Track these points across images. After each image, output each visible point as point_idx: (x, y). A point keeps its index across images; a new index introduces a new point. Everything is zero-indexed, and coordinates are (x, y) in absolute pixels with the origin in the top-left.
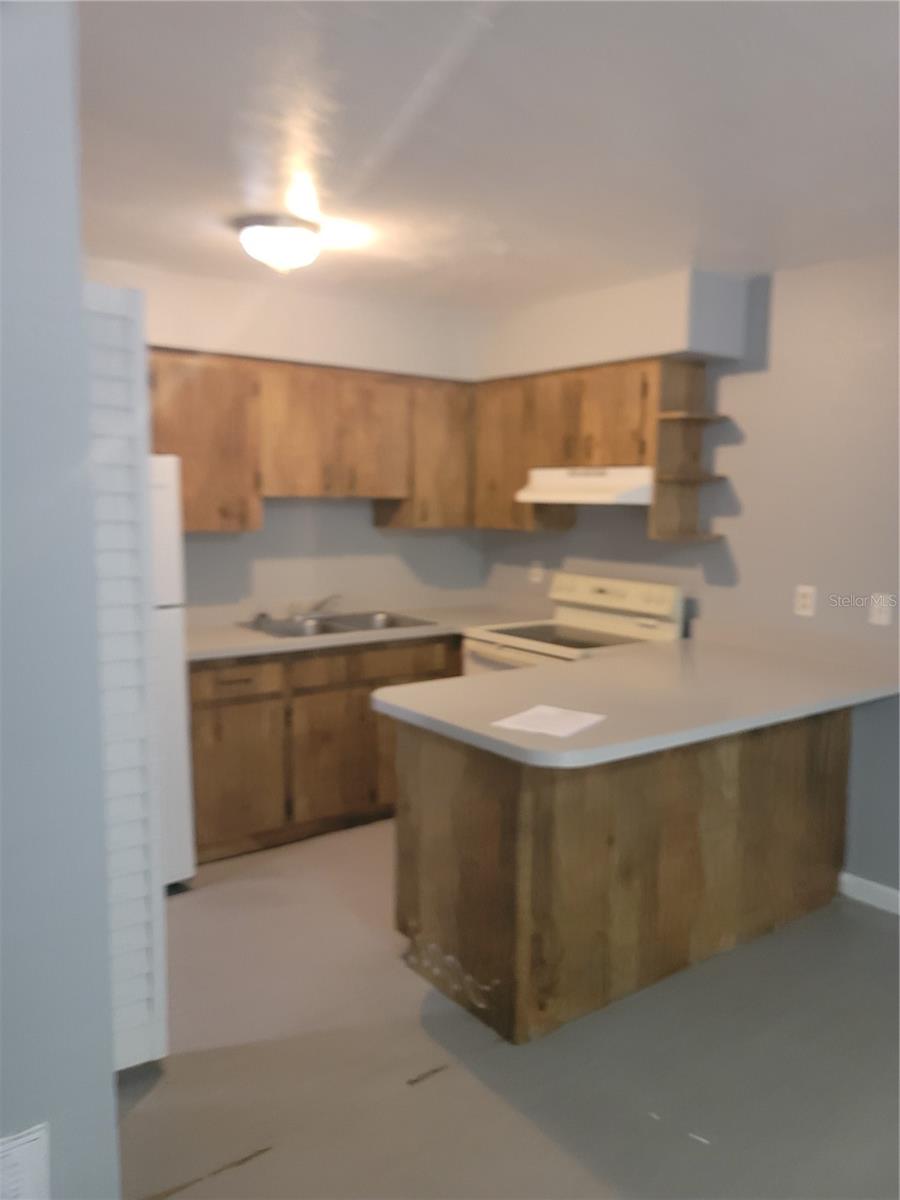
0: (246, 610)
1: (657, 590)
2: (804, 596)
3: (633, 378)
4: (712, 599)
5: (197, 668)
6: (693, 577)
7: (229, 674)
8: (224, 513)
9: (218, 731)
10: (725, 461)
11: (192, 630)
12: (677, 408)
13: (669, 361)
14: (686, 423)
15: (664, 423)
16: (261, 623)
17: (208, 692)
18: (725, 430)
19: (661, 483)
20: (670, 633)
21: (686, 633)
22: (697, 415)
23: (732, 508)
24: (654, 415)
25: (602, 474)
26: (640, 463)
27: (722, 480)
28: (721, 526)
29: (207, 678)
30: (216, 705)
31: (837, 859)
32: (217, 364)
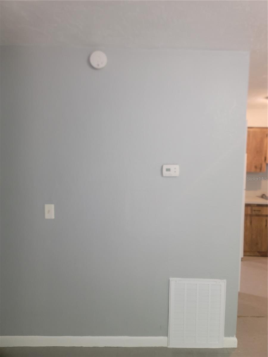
0: (260, 193)
5: (247, 205)
7: (254, 208)
8: (256, 167)
9: (251, 223)
11: (247, 197)
16: (263, 196)
17: (249, 212)
29: (249, 208)
30: (251, 216)
32: (257, 130)
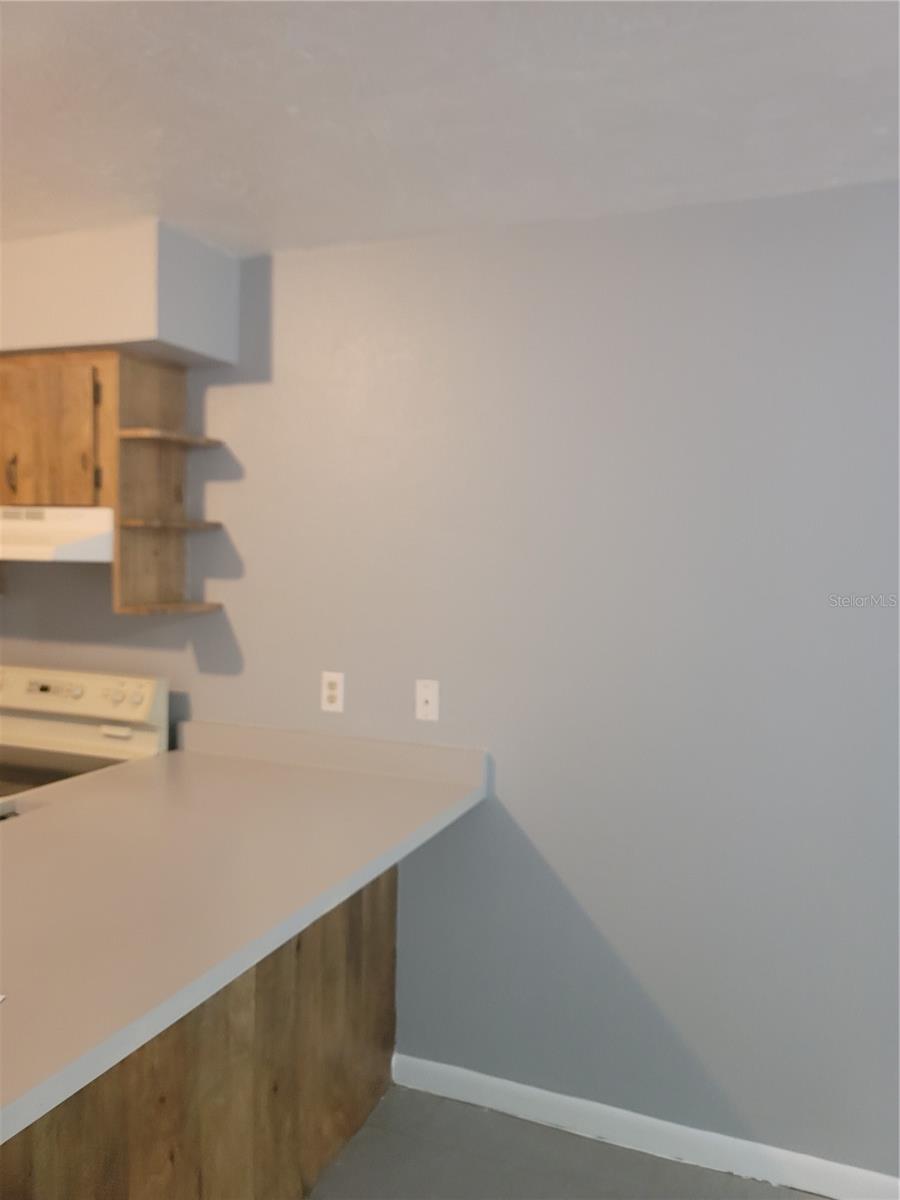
1: (130, 685)
2: (332, 686)
3: (79, 375)
4: (207, 693)
6: (180, 664)
10: (218, 502)
12: (148, 425)
13: (129, 353)
14: (160, 444)
15: (126, 443)
18: (216, 459)
19: (125, 530)
20: (151, 745)
21: (173, 744)
22: (174, 435)
23: (233, 568)
24: (112, 432)
25: (40, 517)
26: (95, 503)
27: (217, 527)
28: (216, 591)
31: (386, 1040)
